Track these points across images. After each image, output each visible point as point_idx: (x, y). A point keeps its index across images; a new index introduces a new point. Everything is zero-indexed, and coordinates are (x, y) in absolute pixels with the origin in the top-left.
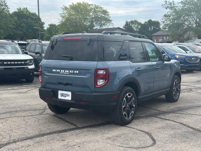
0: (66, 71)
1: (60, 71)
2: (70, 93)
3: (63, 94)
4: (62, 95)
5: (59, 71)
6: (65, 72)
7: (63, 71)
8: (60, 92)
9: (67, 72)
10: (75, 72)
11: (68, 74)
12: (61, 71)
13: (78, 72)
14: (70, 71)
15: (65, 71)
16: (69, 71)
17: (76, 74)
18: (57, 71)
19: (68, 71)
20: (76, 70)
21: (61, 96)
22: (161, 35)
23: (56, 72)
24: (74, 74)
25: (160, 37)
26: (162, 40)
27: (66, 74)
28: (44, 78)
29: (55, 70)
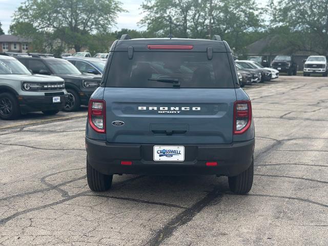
0: (172, 108)
2: (182, 149)
3: (166, 151)
4: (163, 153)
5: (155, 108)
7: (166, 108)
9: (174, 110)
10: (194, 109)
11: (177, 114)
12: (161, 108)
13: (199, 109)
14: (183, 109)
15: (169, 109)
16: (180, 109)
17: (196, 112)
18: (150, 108)
19: (177, 108)
20: (196, 105)
21: (160, 156)
22: (6, 42)
24: (191, 112)
25: (4, 45)
26: (7, 50)
27: (174, 114)
28: (114, 123)
29: (145, 108)
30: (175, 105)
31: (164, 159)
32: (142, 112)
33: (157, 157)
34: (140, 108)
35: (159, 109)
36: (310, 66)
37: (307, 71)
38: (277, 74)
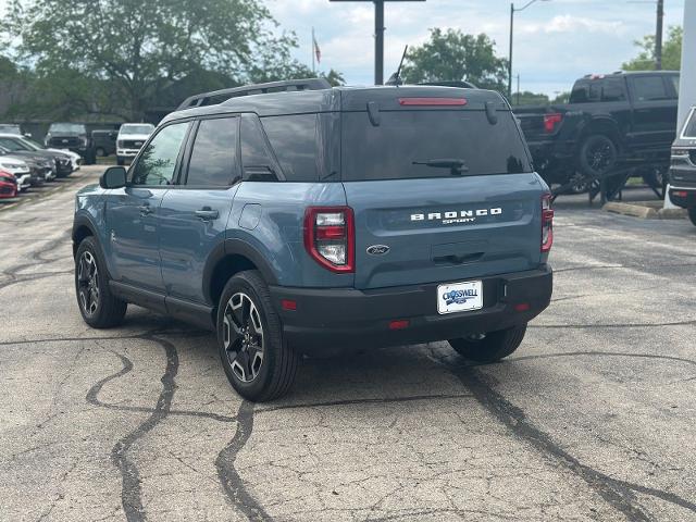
0: (463, 214)
1: (443, 216)
2: (478, 286)
3: (456, 293)
4: (452, 299)
5: (438, 216)
6: (459, 217)
7: (455, 214)
8: (442, 290)
9: (467, 217)
10: (493, 211)
11: (470, 223)
12: (447, 215)
14: (478, 213)
15: (459, 214)
16: (474, 213)
18: (431, 216)
19: (470, 213)
21: (448, 303)
23: (426, 223)
24: (489, 218)
27: (466, 223)
28: (370, 251)
29: (422, 217)
30: (466, 206)
31: (454, 308)
32: (418, 224)
33: (443, 308)
34: (413, 217)
35: (443, 217)
36: (129, 144)
37: (125, 154)
38: (78, 162)
